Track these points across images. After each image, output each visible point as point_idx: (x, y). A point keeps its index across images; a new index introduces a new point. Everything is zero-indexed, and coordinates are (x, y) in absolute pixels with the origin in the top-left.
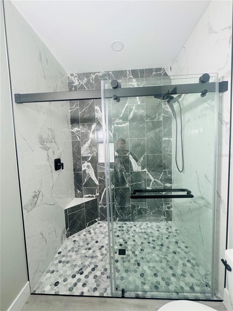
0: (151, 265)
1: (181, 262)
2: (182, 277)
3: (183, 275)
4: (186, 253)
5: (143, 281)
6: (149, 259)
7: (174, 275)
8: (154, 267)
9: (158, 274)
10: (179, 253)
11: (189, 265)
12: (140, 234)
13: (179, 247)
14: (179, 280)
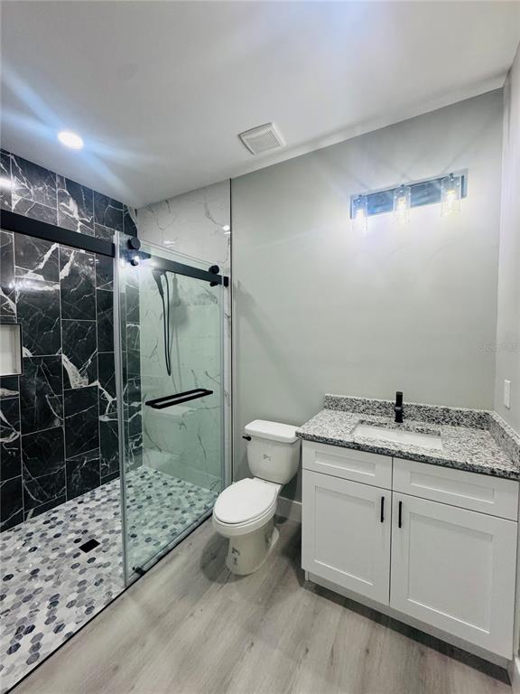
0: (151, 524)
1: (183, 498)
2: (193, 508)
3: (192, 505)
4: (181, 487)
5: (155, 543)
6: (143, 522)
7: (184, 512)
8: (156, 524)
9: (167, 524)
10: (175, 492)
11: (191, 494)
12: (103, 507)
13: (171, 487)
14: (191, 512)
